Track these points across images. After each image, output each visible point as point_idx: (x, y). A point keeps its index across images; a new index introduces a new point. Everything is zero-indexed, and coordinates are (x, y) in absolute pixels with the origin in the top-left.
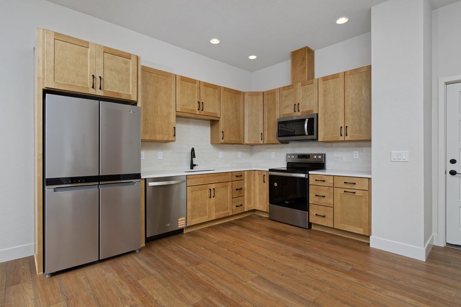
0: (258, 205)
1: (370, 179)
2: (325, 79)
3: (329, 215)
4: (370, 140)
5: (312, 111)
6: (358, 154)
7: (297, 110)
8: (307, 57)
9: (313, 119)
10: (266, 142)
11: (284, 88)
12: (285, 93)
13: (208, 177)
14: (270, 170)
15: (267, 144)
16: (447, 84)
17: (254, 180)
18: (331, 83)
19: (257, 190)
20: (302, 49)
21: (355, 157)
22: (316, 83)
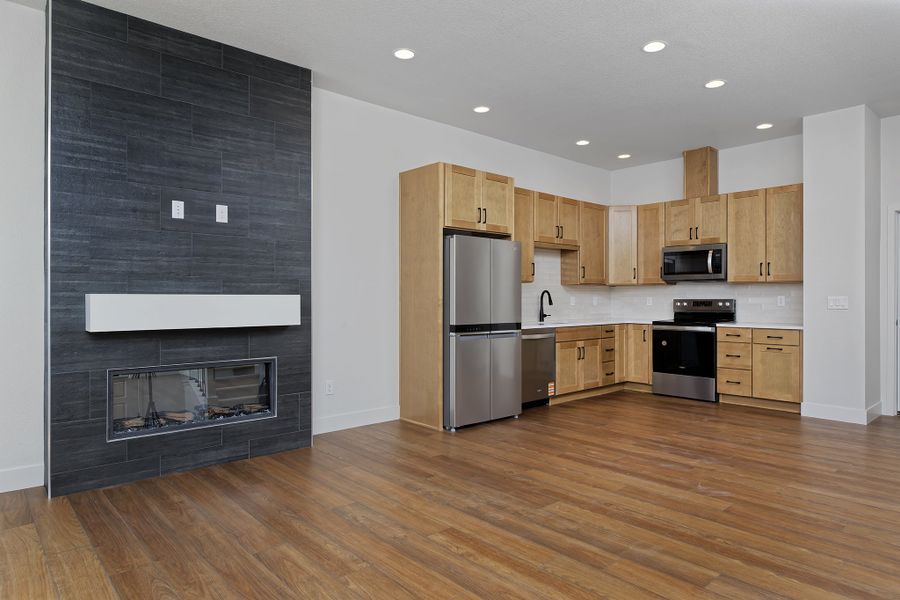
0: (633, 375)
1: (801, 331)
2: (738, 196)
3: (746, 380)
4: (802, 282)
5: (718, 239)
6: (783, 301)
7: (694, 237)
8: (709, 163)
9: (720, 251)
10: (641, 282)
11: (673, 203)
12: (674, 210)
14: (655, 323)
15: (644, 285)
17: (627, 338)
18: (746, 202)
19: (632, 353)
20: (701, 149)
21: (779, 305)
22: (723, 200)
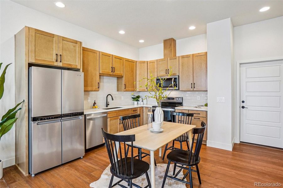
1: (207, 111)
2: (183, 57)
4: (207, 91)
5: (176, 74)
7: (167, 73)
8: (172, 44)
9: (176, 78)
11: (160, 60)
12: (160, 63)
13: (119, 112)
14: (153, 107)
16: (241, 64)
17: (143, 113)
18: (186, 60)
20: (170, 39)
21: (198, 99)
22: (178, 59)
